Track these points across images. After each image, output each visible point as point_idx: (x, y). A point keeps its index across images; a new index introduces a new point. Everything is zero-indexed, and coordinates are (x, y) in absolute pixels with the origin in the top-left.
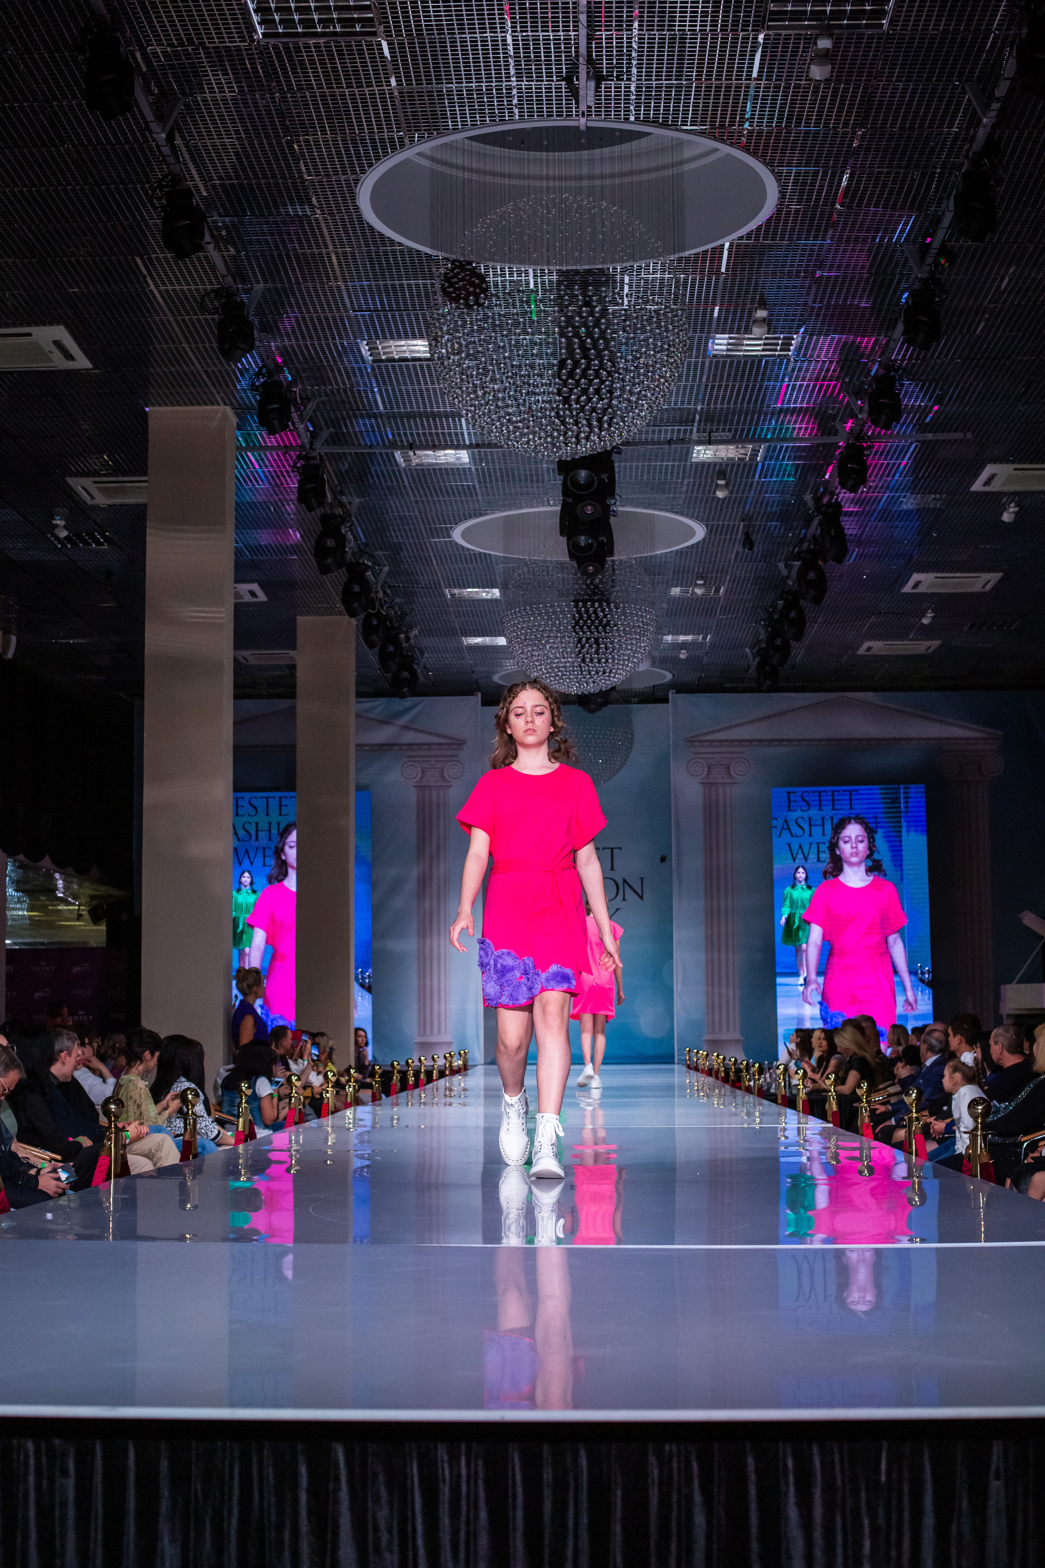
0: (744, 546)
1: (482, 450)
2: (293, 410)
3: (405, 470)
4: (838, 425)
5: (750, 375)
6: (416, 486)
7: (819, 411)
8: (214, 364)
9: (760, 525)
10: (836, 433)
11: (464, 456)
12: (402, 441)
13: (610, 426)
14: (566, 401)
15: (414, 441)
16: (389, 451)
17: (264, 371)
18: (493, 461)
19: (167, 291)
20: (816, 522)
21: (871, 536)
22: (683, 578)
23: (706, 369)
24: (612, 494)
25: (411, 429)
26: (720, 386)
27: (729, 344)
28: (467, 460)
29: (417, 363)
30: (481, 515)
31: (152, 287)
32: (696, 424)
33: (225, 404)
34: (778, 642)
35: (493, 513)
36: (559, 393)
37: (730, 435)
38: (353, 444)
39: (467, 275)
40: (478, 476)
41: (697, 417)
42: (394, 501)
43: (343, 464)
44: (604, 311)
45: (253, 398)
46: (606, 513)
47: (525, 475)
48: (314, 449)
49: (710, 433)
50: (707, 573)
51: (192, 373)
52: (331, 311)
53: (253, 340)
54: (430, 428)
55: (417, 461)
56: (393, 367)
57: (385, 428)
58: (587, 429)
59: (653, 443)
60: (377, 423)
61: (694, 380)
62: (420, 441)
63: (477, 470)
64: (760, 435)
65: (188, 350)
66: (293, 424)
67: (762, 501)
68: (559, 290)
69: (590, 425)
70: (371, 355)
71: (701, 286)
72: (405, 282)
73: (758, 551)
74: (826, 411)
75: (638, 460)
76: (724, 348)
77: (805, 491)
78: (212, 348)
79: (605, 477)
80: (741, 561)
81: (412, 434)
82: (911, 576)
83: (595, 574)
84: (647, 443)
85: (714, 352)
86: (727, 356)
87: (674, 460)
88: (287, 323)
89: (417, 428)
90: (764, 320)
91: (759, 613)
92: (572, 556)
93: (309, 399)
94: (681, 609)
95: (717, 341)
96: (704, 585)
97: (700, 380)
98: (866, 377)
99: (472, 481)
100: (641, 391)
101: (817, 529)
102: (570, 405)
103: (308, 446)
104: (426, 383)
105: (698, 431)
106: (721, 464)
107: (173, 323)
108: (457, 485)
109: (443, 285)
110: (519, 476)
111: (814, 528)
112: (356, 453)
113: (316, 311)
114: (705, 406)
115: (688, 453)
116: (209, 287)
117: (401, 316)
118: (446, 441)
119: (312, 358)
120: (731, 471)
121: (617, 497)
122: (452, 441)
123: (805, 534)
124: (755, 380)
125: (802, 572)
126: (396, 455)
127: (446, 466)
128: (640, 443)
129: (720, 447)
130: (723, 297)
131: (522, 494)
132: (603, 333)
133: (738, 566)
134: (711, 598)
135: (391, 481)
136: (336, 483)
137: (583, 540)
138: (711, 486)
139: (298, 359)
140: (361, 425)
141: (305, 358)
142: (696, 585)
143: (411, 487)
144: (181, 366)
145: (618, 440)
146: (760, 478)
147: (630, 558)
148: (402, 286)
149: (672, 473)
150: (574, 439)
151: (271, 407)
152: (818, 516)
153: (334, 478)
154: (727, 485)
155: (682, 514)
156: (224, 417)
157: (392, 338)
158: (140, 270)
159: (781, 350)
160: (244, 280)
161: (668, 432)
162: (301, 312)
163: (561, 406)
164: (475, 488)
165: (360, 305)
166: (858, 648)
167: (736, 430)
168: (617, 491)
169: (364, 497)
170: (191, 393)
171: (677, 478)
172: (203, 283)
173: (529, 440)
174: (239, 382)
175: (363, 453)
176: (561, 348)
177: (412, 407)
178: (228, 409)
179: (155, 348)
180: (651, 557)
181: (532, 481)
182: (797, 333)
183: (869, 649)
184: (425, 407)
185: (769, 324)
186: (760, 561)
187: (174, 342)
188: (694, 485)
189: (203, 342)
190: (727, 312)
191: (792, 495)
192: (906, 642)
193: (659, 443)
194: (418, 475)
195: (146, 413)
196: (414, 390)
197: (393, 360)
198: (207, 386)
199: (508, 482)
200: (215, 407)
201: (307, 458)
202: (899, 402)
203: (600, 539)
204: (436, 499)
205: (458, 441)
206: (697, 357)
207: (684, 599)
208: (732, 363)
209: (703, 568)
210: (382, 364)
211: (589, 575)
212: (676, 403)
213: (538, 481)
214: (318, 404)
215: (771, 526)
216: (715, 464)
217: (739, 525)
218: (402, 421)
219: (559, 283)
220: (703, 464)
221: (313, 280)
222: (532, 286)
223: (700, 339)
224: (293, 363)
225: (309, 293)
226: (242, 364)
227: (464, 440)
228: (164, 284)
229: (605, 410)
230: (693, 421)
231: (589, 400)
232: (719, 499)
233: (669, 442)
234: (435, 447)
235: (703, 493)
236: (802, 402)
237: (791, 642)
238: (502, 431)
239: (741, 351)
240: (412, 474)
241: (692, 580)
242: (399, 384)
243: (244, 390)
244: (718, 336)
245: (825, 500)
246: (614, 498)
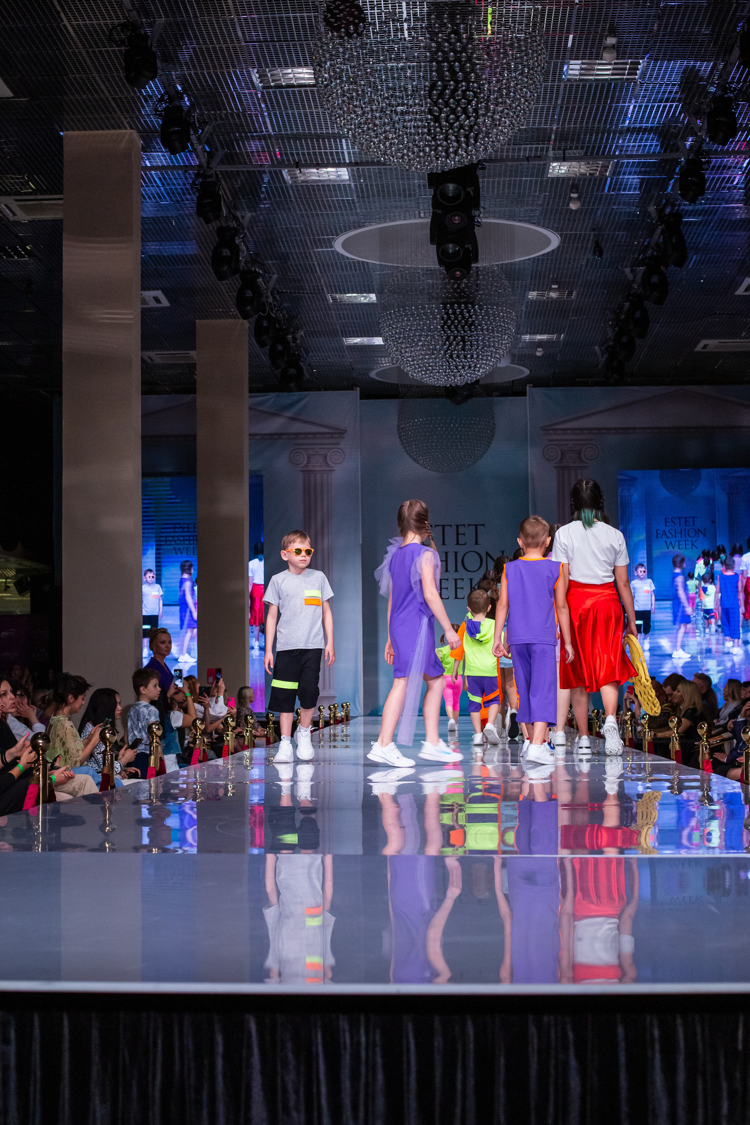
0: (594, 253)
1: (360, 168)
2: (192, 132)
3: (291, 186)
4: (679, 143)
5: (600, 98)
6: (302, 201)
7: (662, 130)
8: (122, 92)
9: (609, 235)
10: (678, 150)
11: (344, 173)
12: (288, 160)
13: (476, 141)
14: (437, 119)
15: (300, 160)
16: (277, 169)
17: (166, 97)
18: (370, 177)
19: (79, 25)
20: (658, 231)
21: (708, 244)
22: (539, 282)
23: (561, 92)
24: (477, 206)
25: (297, 149)
26: (573, 108)
27: (582, 69)
28: (347, 177)
29: (302, 89)
30: (359, 227)
31: (66, 22)
32: (552, 143)
33: (132, 128)
34: (624, 339)
35: (371, 225)
36: (430, 112)
37: (582, 152)
38: (246, 163)
39: (347, 7)
40: (357, 191)
41: (553, 137)
42: (282, 214)
43: (237, 181)
44: (470, 39)
45: (157, 122)
46: (471, 223)
47: (399, 190)
48: (211, 168)
49: (564, 151)
50: (561, 278)
51: (101, 99)
52: (225, 42)
53: (156, 68)
54: (314, 148)
55: (302, 178)
56: (281, 93)
57: (274, 148)
58: (455, 144)
59: (513, 159)
60: (267, 144)
61: (550, 102)
62: (305, 160)
63: (356, 186)
64: (609, 151)
65: (98, 79)
66: (192, 145)
67: (611, 213)
68: (429, 19)
69: (458, 141)
70: (261, 82)
71: (557, 16)
72: (291, 15)
73: (607, 258)
74: (668, 130)
75: (500, 176)
76: (577, 72)
77: (650, 203)
78: (119, 77)
79: (470, 190)
80: (591, 267)
81: (298, 154)
82: (743, 280)
83: (461, 278)
84: (507, 159)
85: (569, 77)
86: (580, 80)
87: (532, 176)
88: (185, 55)
89: (303, 149)
90: (613, 46)
91: (607, 314)
92: (441, 262)
93: (206, 123)
94: (538, 311)
95: (571, 67)
96: (558, 289)
97: (556, 103)
98: (705, 98)
99: (352, 196)
100: (503, 110)
101: (660, 237)
102: (440, 124)
103: (205, 165)
104: (310, 107)
105: (553, 149)
106: (574, 179)
107: (85, 55)
108: (338, 200)
109: (326, 16)
110: (394, 191)
111: (657, 237)
112: (248, 172)
113: (212, 43)
114: (560, 126)
115: (545, 169)
116: (116, 22)
117: (288, 46)
118: (328, 160)
119: (208, 85)
120: (583, 185)
121: (482, 210)
122: (333, 159)
123: (649, 243)
124: (605, 102)
125: (647, 277)
126: (283, 173)
127: (328, 183)
128: (502, 160)
129: (573, 163)
130: (576, 26)
131: (396, 208)
132: (469, 59)
133: (589, 271)
134: (564, 301)
135: (280, 197)
136: (231, 199)
137: (451, 248)
138: (565, 198)
139: (196, 86)
140: (254, 146)
141: (202, 85)
142: (551, 289)
143: (297, 201)
144: (92, 94)
145: (482, 156)
146: (609, 191)
147: (492, 266)
148: (288, 18)
149: (530, 188)
150: (443, 154)
151: (172, 129)
152: (661, 225)
153: (228, 193)
154: (579, 198)
155: (538, 224)
156: (131, 141)
157: (280, 66)
158: (55, 7)
159: (628, 74)
160: (148, 14)
161: (527, 149)
162: (198, 43)
163: (432, 123)
164: (354, 203)
165: (251, 36)
166: (696, 345)
167: (588, 147)
168: (482, 203)
169: (256, 212)
170: (101, 118)
171: (535, 192)
172: (111, 18)
173: (404, 155)
174: (144, 107)
175: (254, 171)
176: (431, 71)
177: (298, 129)
178: (134, 133)
179: (69, 78)
180: (511, 264)
181: (405, 196)
182: (643, 58)
183: (705, 346)
184: (309, 129)
185: (620, 51)
186: (608, 267)
187: (85, 72)
188: (549, 198)
189: (111, 71)
190: (580, 40)
191: (637, 207)
192: (738, 340)
193: (518, 159)
194: (304, 191)
195: (61, 137)
196: (300, 114)
197: (281, 87)
198: (116, 113)
199: (384, 197)
200: (123, 131)
201: (205, 176)
202: (735, 120)
203: (467, 246)
204: (319, 212)
205: (339, 159)
206: (553, 81)
207: (540, 301)
208: (584, 86)
209: (558, 275)
210: (271, 90)
211: (456, 279)
212: (534, 123)
213: (410, 196)
214: (214, 127)
215: (618, 236)
216: (569, 179)
217: (590, 235)
218: (289, 142)
219: (429, 14)
220: (558, 179)
221: (209, 14)
222: (405, 15)
223: (556, 65)
224: (191, 90)
225: (205, 25)
226: (146, 91)
227: (344, 159)
228: (76, 19)
229: (471, 127)
230: (549, 141)
231: (457, 118)
232: (572, 210)
233: (528, 159)
234: (318, 166)
235: (558, 205)
236: (647, 122)
237: (636, 339)
238: (379, 147)
239: (593, 75)
240: (298, 191)
241: (547, 285)
242: (286, 108)
243: (148, 115)
244: (572, 62)
245: (668, 210)
246: (479, 210)
